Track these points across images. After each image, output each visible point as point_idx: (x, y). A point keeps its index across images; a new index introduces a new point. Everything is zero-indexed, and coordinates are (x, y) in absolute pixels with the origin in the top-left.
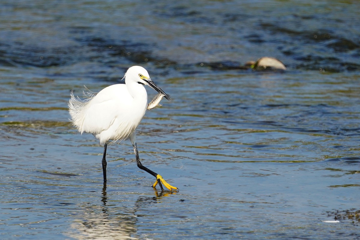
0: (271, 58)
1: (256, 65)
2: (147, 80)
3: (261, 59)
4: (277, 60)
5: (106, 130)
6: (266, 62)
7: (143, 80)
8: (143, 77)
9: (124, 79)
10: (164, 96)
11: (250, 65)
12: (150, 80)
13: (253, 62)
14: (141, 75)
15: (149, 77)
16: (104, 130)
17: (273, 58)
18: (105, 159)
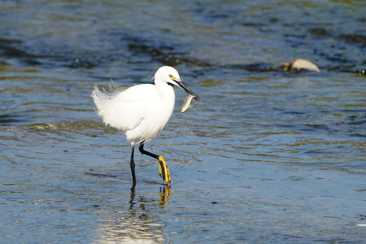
0: (305, 60)
1: (290, 67)
2: (177, 81)
3: (295, 60)
4: (311, 62)
5: (131, 130)
6: (300, 64)
7: (173, 80)
8: (173, 78)
9: (154, 80)
10: (194, 98)
11: (283, 67)
12: (180, 81)
13: (287, 64)
14: (171, 76)
15: (179, 78)
16: (129, 129)
17: (306, 60)
18: (133, 161)
